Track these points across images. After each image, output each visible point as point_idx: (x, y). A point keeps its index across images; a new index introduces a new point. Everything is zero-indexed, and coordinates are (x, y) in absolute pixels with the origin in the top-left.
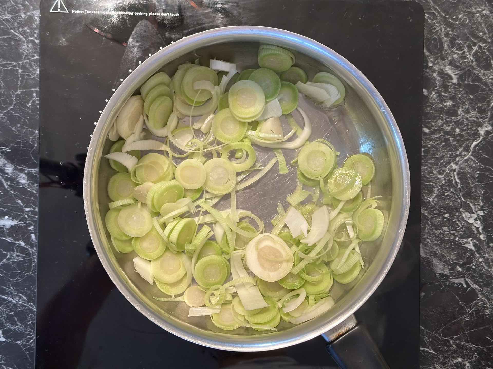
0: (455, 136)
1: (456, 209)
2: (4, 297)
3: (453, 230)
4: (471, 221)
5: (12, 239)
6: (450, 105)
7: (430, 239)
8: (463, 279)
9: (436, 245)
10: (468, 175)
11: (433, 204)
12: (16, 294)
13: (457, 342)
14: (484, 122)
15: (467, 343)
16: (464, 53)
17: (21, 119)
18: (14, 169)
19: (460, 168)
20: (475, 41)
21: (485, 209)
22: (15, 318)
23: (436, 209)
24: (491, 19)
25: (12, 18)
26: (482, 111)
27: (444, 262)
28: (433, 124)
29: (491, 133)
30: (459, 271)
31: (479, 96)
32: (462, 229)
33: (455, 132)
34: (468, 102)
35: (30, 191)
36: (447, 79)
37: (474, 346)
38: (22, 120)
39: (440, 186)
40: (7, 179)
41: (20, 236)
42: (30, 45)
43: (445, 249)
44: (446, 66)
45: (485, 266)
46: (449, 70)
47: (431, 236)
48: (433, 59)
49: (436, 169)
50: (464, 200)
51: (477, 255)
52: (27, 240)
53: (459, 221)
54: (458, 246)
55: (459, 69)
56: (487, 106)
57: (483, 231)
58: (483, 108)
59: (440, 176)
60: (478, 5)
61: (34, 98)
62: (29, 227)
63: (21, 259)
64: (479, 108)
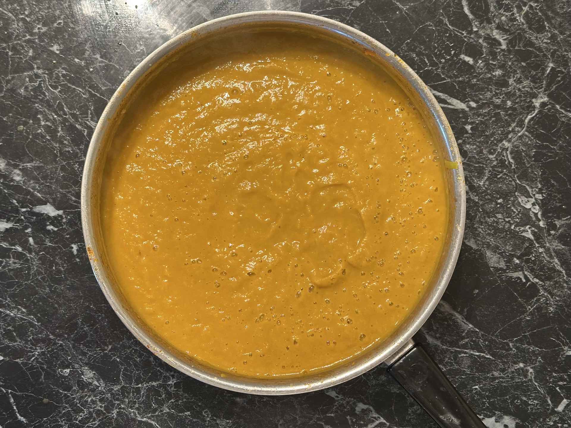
0: (506, 110)
1: (510, 193)
3: (507, 218)
4: (528, 206)
5: (8, 244)
6: (499, 75)
7: (482, 229)
8: (521, 273)
9: (489, 234)
10: (523, 154)
11: (484, 188)
12: (14, 305)
13: (518, 345)
14: (539, 92)
15: (528, 345)
16: (513, 14)
17: (13, 107)
18: (6, 165)
19: (513, 146)
21: (543, 191)
22: (13, 333)
23: (487, 194)
26: (536, 80)
27: (499, 254)
28: (481, 97)
29: (548, 105)
30: (517, 263)
31: (533, 63)
32: (519, 215)
33: (506, 105)
34: (520, 70)
35: (26, 189)
36: (495, 45)
37: (537, 348)
38: (15, 109)
39: (491, 167)
41: (17, 240)
42: (21, 24)
43: (500, 238)
44: (493, 30)
45: (546, 257)
46: (496, 34)
47: (483, 225)
48: (478, 23)
49: (486, 148)
50: (519, 183)
51: (537, 245)
52: (25, 245)
53: (514, 206)
54: (515, 235)
55: (508, 33)
56: (541, 75)
57: (542, 217)
58: (537, 77)
59: (491, 157)
61: (27, 84)
62: (26, 229)
63: (18, 266)
64: (533, 77)
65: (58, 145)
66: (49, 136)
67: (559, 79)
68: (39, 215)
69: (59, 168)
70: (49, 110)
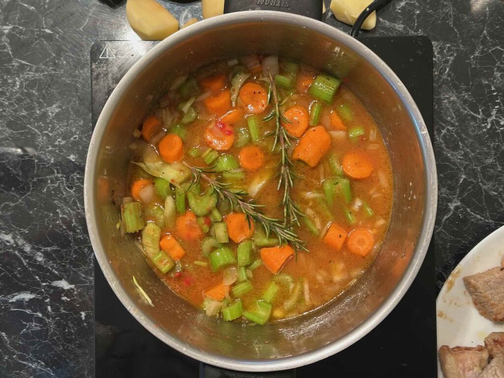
2: (24, 362)
5: (31, 311)
10: (440, 246)
12: (35, 360)
14: (454, 198)
17: (38, 203)
18: (32, 248)
20: (444, 125)
24: (458, 105)
25: (28, 114)
26: (451, 188)
29: (460, 208)
31: (448, 175)
35: (46, 268)
38: (38, 205)
40: (26, 257)
41: (38, 308)
42: (44, 138)
52: (45, 311)
56: (456, 184)
58: (452, 186)
60: (445, 92)
61: (49, 185)
62: (46, 300)
63: (39, 328)
64: (449, 185)
65: (72, 233)
66: (65, 226)
67: (470, 188)
68: (56, 288)
69: (72, 252)
70: (65, 205)
